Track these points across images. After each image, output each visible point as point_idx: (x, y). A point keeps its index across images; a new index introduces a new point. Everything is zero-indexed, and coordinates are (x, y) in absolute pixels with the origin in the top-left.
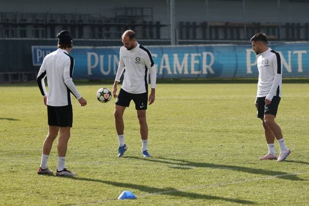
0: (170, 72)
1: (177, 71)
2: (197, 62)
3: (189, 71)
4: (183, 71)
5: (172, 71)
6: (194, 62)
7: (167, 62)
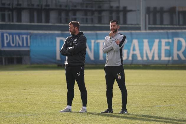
0: (139, 58)
1: (147, 57)
2: (168, 48)
3: (160, 56)
4: (153, 57)
5: (142, 57)
6: (164, 48)
7: (137, 48)
